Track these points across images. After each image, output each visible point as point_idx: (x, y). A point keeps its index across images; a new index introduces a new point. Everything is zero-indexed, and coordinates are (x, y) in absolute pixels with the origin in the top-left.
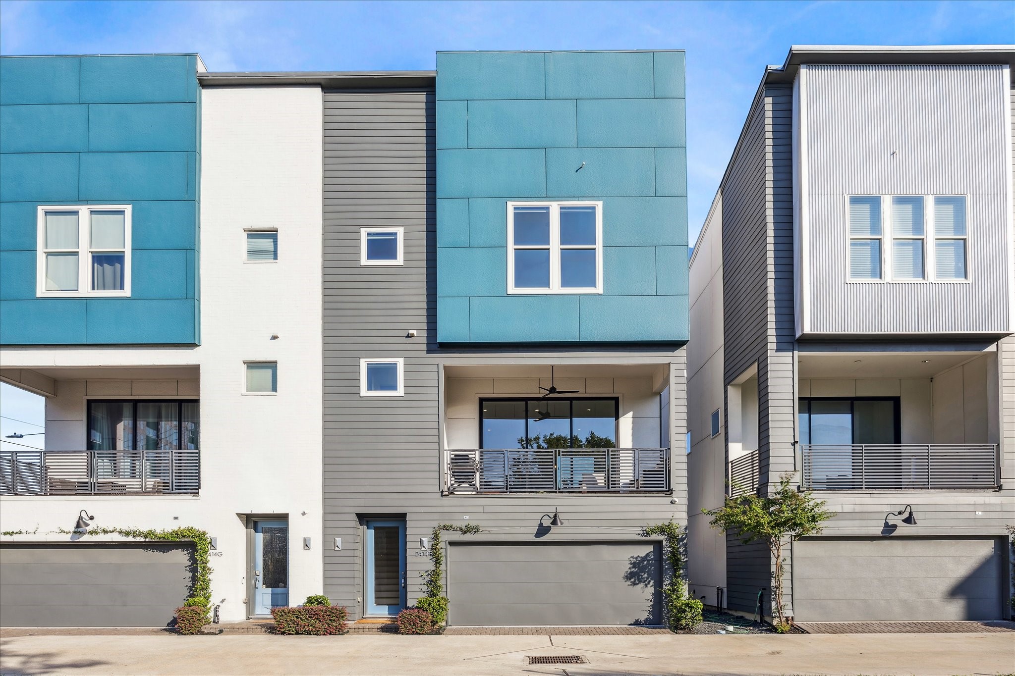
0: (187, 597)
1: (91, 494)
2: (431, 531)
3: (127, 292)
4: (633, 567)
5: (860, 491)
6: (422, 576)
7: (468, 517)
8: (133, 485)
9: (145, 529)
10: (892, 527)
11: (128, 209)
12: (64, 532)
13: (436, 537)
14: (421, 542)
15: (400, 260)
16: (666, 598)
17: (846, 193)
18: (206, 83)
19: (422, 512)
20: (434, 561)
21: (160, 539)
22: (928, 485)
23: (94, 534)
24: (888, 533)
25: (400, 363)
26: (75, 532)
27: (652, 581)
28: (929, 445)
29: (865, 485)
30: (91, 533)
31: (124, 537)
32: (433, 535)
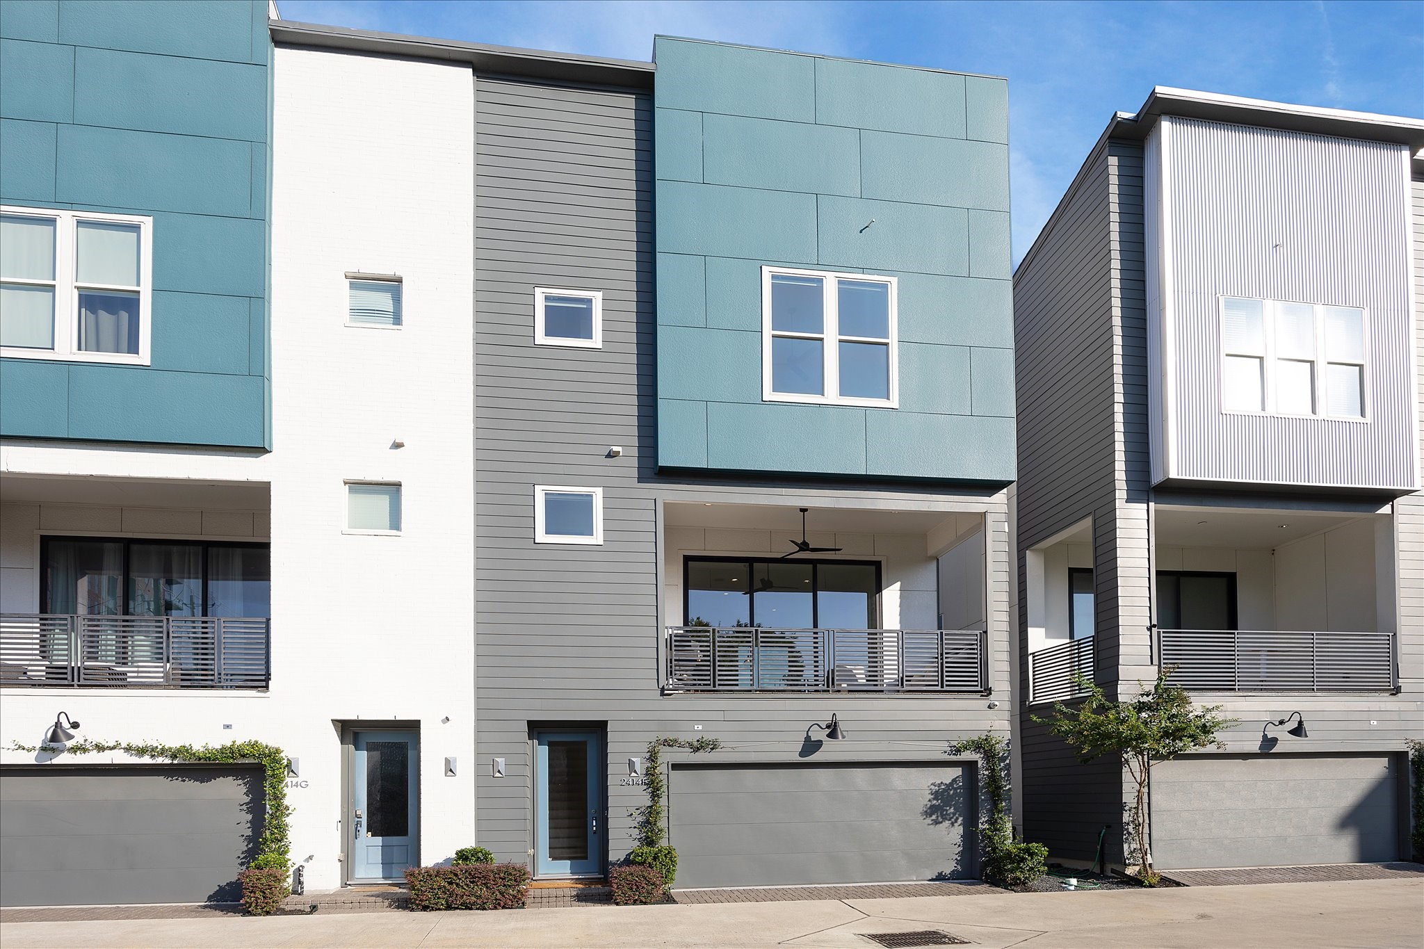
0: (243, 853)
1: (73, 685)
2: (645, 748)
3: (144, 356)
4: (934, 799)
5: (1232, 693)
6: (632, 814)
7: (700, 727)
8: (149, 672)
9: (174, 743)
10: (1272, 741)
11: (147, 224)
12: (24, 749)
13: (653, 757)
14: (631, 764)
15: (597, 341)
16: (982, 841)
17: (1219, 293)
18: (282, 39)
19: (632, 719)
20: (650, 793)
21: (200, 759)
22: (1313, 686)
23: (79, 752)
24: (1268, 750)
25: (598, 494)
26: (43, 749)
27: (961, 819)
28: (1315, 633)
29: (1238, 685)
30: (74, 750)
31: (133, 757)
32: (649, 754)
